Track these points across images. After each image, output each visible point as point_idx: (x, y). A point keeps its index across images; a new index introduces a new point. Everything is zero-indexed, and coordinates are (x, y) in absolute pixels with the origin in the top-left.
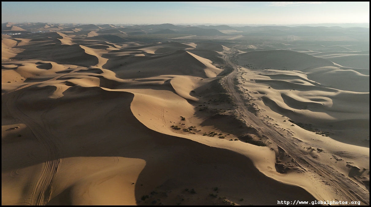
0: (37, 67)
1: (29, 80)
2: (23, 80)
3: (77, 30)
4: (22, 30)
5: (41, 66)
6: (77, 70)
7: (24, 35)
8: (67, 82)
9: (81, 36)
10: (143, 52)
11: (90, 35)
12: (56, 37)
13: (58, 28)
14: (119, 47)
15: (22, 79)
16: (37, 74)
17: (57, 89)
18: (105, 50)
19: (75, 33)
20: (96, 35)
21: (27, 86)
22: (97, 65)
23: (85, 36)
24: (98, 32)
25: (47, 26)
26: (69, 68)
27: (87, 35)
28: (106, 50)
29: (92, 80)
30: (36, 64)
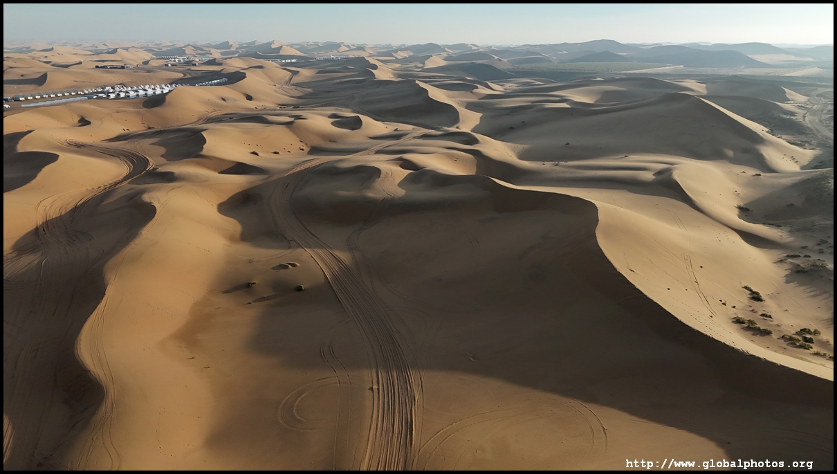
0: (332, 123)
1: (315, 150)
2: (303, 150)
3: (401, 55)
4: (299, 54)
5: (340, 122)
6: (416, 135)
7: (304, 62)
8: (400, 159)
9: (412, 65)
10: (563, 100)
11: (430, 64)
12: (365, 67)
13: (364, 50)
14: (498, 89)
15: (302, 148)
16: (331, 139)
17: (381, 176)
18: (471, 95)
19: (397, 61)
20: (443, 63)
21: (313, 164)
22: (457, 125)
23: (421, 65)
24: (445, 59)
25: (343, 48)
26: (396, 130)
27: (424, 64)
28: (472, 92)
29: (456, 159)
30: (330, 117)
